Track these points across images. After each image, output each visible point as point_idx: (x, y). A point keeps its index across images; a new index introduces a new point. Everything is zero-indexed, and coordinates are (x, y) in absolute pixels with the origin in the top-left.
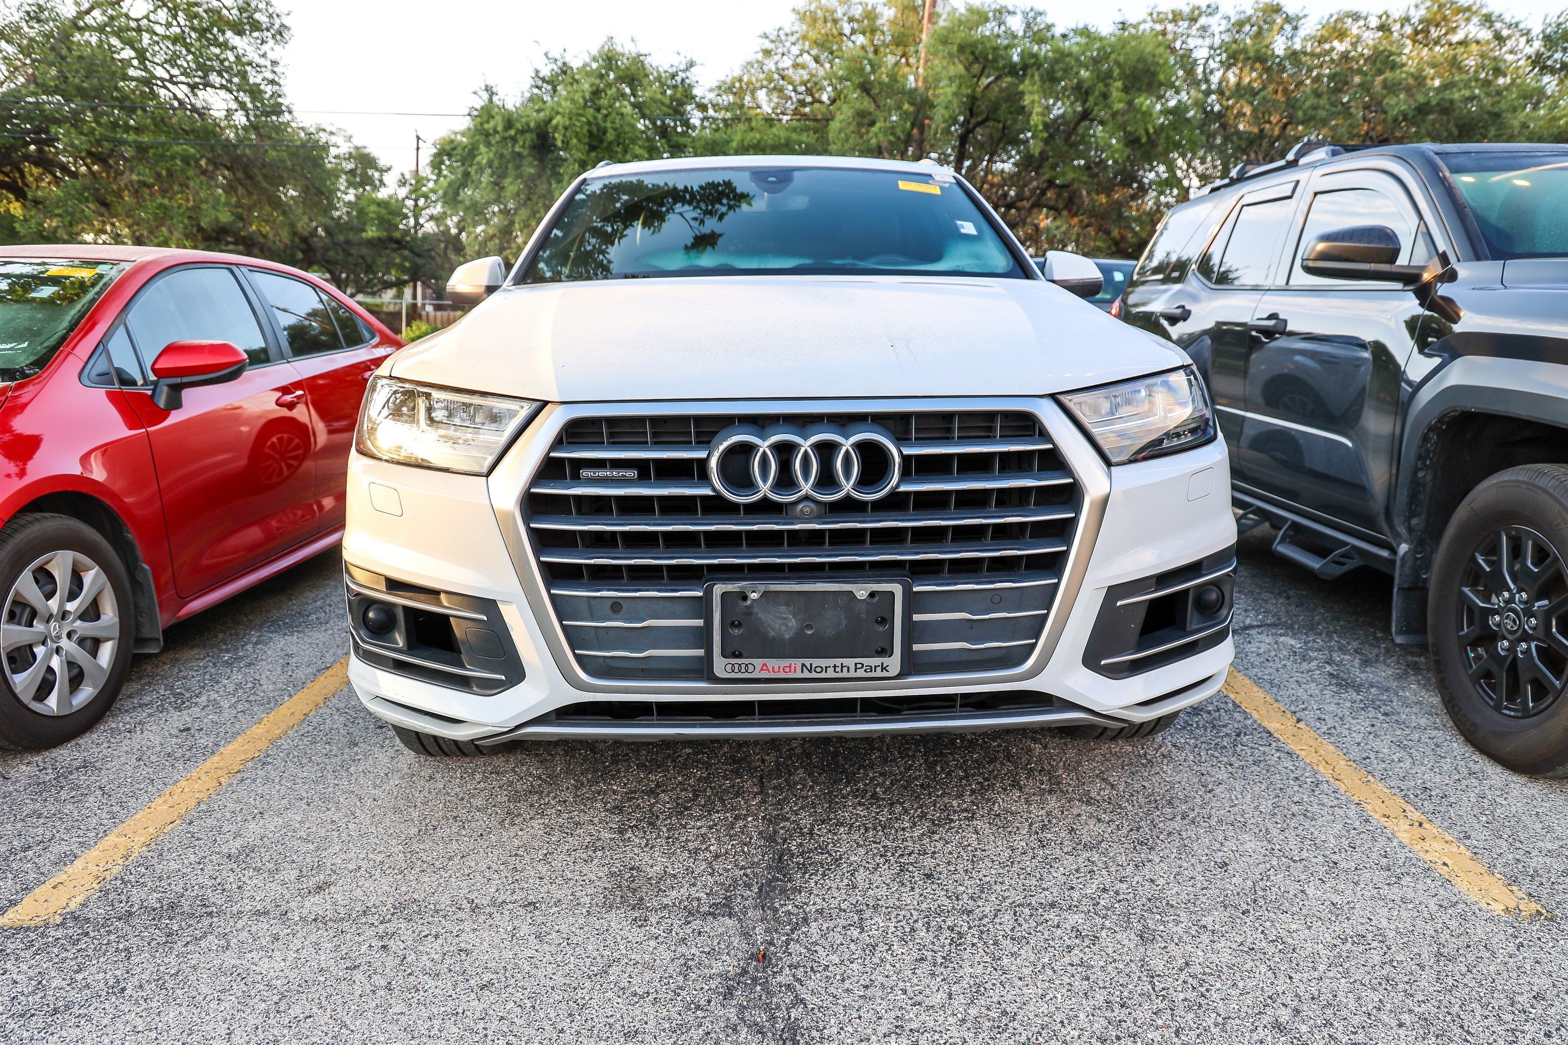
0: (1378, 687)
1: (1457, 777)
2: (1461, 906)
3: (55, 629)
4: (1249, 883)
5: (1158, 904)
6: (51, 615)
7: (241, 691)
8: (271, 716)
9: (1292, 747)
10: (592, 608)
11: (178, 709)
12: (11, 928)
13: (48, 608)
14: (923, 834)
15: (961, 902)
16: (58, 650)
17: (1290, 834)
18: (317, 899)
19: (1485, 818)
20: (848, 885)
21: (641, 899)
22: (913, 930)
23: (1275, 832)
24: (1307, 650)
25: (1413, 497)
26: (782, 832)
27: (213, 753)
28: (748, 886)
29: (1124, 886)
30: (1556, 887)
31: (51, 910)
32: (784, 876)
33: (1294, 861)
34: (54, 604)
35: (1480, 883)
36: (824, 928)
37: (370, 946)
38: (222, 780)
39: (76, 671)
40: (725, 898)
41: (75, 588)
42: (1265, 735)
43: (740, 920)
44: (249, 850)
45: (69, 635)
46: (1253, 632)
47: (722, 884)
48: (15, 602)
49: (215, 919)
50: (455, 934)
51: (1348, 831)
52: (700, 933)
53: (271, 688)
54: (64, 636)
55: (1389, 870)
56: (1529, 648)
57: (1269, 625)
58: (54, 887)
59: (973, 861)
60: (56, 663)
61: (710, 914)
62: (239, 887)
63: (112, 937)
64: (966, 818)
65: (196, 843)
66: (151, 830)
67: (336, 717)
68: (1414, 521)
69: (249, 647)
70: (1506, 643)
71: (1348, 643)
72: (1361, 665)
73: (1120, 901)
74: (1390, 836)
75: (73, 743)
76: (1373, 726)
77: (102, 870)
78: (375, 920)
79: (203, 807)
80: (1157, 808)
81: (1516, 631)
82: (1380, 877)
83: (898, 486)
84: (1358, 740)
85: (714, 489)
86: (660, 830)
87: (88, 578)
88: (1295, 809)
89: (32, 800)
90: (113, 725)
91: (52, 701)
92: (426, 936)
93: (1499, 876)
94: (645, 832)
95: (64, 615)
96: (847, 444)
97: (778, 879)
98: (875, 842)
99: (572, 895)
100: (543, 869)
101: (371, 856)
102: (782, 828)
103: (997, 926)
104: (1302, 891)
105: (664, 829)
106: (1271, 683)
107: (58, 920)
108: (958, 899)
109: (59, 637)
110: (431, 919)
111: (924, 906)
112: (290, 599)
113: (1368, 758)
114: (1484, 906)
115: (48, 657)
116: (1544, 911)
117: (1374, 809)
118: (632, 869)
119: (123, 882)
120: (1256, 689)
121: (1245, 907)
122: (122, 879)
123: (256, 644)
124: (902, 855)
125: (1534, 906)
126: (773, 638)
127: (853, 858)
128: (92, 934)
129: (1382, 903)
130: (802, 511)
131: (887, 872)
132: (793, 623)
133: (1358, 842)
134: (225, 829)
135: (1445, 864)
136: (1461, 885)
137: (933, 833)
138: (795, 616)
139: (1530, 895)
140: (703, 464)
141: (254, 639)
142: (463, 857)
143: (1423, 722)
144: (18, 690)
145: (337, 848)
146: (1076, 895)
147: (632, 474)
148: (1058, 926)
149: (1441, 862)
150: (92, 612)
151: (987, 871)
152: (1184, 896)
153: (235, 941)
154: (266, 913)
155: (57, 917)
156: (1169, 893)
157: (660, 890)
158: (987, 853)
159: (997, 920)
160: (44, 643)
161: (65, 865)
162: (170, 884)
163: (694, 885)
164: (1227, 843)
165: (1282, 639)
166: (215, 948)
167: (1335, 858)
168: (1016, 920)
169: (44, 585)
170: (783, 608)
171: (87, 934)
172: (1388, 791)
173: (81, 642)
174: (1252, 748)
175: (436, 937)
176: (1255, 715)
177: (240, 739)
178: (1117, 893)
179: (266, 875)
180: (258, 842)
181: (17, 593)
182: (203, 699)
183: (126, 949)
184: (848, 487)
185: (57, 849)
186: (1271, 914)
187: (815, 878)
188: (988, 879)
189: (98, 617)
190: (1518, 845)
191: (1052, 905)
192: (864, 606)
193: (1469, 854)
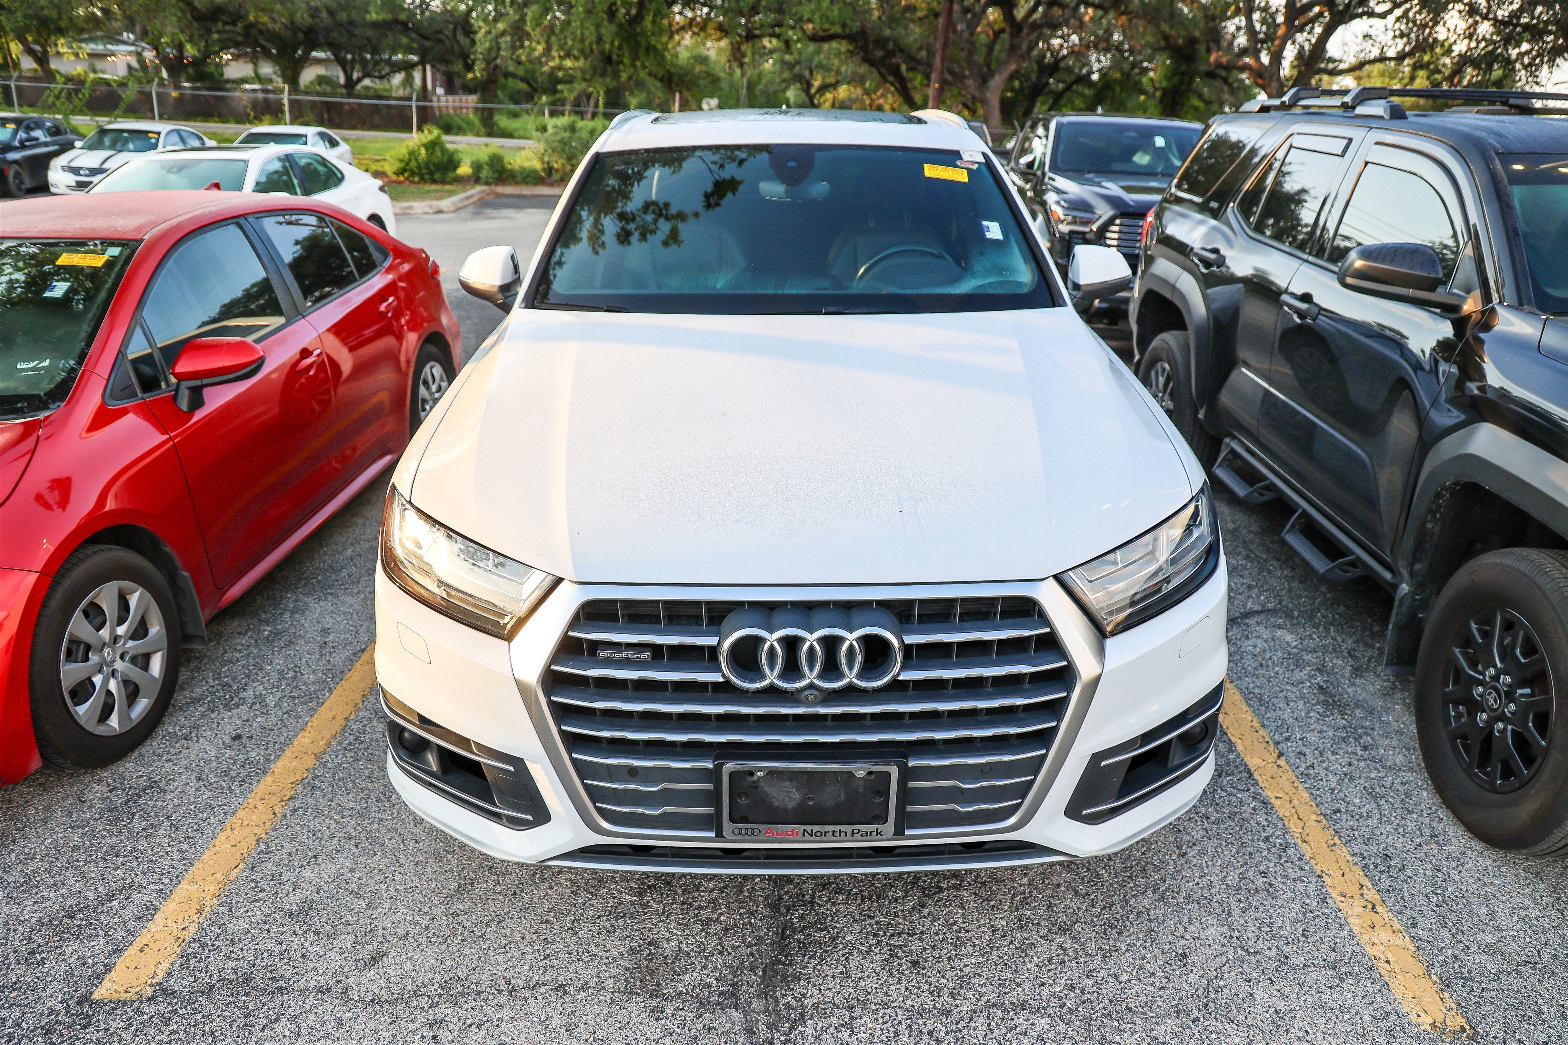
0: (1364, 708)
1: (1418, 840)
2: (1393, 1018)
3: (109, 654)
4: (1204, 982)
5: (1118, 1008)
6: (104, 644)
7: (284, 682)
8: (314, 719)
9: (1269, 794)
10: (610, 773)
11: (228, 707)
12: (110, 1002)
13: (100, 638)
14: (914, 908)
15: (942, 999)
16: (113, 673)
17: (1250, 916)
18: (371, 974)
19: (1434, 900)
20: (842, 973)
21: (659, 984)
22: (897, 1034)
23: (1236, 912)
24: (1302, 650)
25: (1419, 546)
26: (786, 898)
27: (265, 772)
28: (753, 969)
29: (1091, 982)
30: (1484, 994)
31: (142, 980)
32: (786, 957)
33: (1249, 954)
34: (105, 633)
35: (1415, 988)
36: (819, 1028)
37: (423, 1037)
38: (277, 809)
39: (131, 688)
40: (733, 985)
41: (124, 613)
42: (1245, 774)
43: (745, 1013)
44: (307, 906)
45: (122, 657)
46: (1252, 621)
47: (731, 966)
48: (71, 641)
49: (285, 997)
50: (496, 1023)
51: (1304, 914)
52: (710, 1029)
53: (312, 678)
54: (118, 659)
55: (1334, 968)
56: (1505, 729)
57: (1269, 611)
58: (141, 950)
59: (956, 946)
60: (113, 686)
61: (719, 1004)
62: (303, 956)
63: (199, 1016)
64: (955, 887)
65: (260, 895)
66: (218, 876)
67: (375, 724)
68: (1417, 567)
69: (287, 616)
70: (1485, 716)
71: (1343, 641)
72: (1352, 673)
73: (1084, 1002)
74: (1343, 921)
75: (136, 754)
76: (1350, 765)
77: (180, 927)
78: (423, 1002)
79: (262, 847)
80: (1131, 877)
81: (1497, 709)
82: (1324, 976)
83: (898, 674)
84: (1333, 785)
85: (724, 676)
86: (676, 892)
87: (133, 600)
88: (1260, 881)
89: (109, 831)
90: (170, 729)
91: (114, 721)
92: (470, 1026)
93: (1434, 978)
94: (662, 894)
95: (115, 639)
96: (851, 637)
97: (780, 962)
98: (870, 917)
99: (597, 976)
100: (571, 940)
101: (417, 918)
102: (787, 893)
103: (971, 1032)
104: (1251, 995)
105: (680, 892)
106: (1260, 700)
107: (149, 992)
108: (939, 996)
109: (113, 661)
110: (474, 1003)
111: (909, 1002)
112: (322, 546)
113: (1339, 811)
114: (1413, 1018)
115: (106, 682)
116: (1467, 1027)
117: (1334, 884)
118: (650, 944)
119: (202, 946)
120: (1245, 708)
121: (1196, 1013)
122: (199, 941)
123: (293, 612)
124: (892, 935)
125: (1460, 1021)
126: (777, 807)
127: (849, 938)
128: (181, 1012)
129: (1321, 1012)
130: (806, 697)
131: (878, 956)
132: (796, 795)
133: (1312, 930)
134: (285, 878)
135: (1388, 962)
136: (1398, 989)
137: (923, 906)
138: (798, 790)
139: (1459, 1004)
140: (713, 651)
141: (291, 605)
142: (499, 923)
143: (1399, 759)
144: (82, 722)
145: (387, 906)
146: (1045, 992)
147: (646, 655)
148: (1025, 1034)
149: (1384, 959)
150: (140, 631)
151: (969, 961)
152: (1143, 998)
153: (304, 1025)
154: (329, 990)
155: (148, 988)
156: (1129, 992)
157: (675, 972)
158: (971, 935)
159: (972, 1024)
160: (100, 671)
161: (148, 920)
162: (241, 950)
163: (704, 967)
164: (1191, 928)
165: (1279, 633)
166: (287, 1034)
167: (1288, 950)
168: (989, 1025)
169: (94, 618)
170: (787, 783)
171: (175, 1012)
172: (1350, 859)
173: (133, 660)
174: (1230, 794)
175: (479, 1027)
176: (1240, 748)
177: (288, 752)
178: (1083, 991)
179: (325, 940)
180: (315, 897)
181: (71, 635)
182: (249, 694)
183: (212, 1033)
184: (850, 676)
185: (138, 898)
186: (1219, 1024)
187: (814, 962)
188: (968, 969)
189: (146, 634)
190: (1460, 937)
191: (1023, 1006)
192: (862, 783)
193: (1412, 947)
